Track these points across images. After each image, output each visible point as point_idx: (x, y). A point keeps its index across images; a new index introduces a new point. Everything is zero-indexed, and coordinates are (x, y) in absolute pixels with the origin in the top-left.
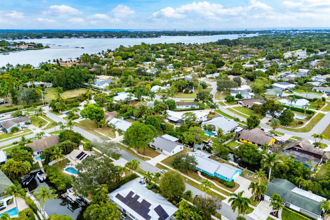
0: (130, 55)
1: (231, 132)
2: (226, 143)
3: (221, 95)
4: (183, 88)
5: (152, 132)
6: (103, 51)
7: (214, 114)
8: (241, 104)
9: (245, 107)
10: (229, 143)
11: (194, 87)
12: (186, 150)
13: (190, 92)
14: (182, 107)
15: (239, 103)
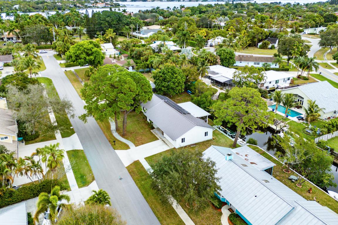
6: (175, 7)
11: (278, 41)
12: (219, 139)
13: (270, 46)
14: (248, 64)
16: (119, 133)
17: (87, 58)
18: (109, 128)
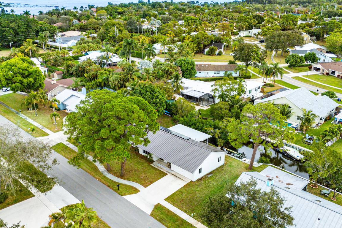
1: (326, 120)
3: (272, 58)
4: (205, 47)
7: (272, 86)
8: (318, 70)
9: (328, 74)
12: (231, 163)
13: (217, 52)
14: (208, 74)
15: (313, 68)
16: (114, 174)
17: (25, 81)
18: (96, 169)
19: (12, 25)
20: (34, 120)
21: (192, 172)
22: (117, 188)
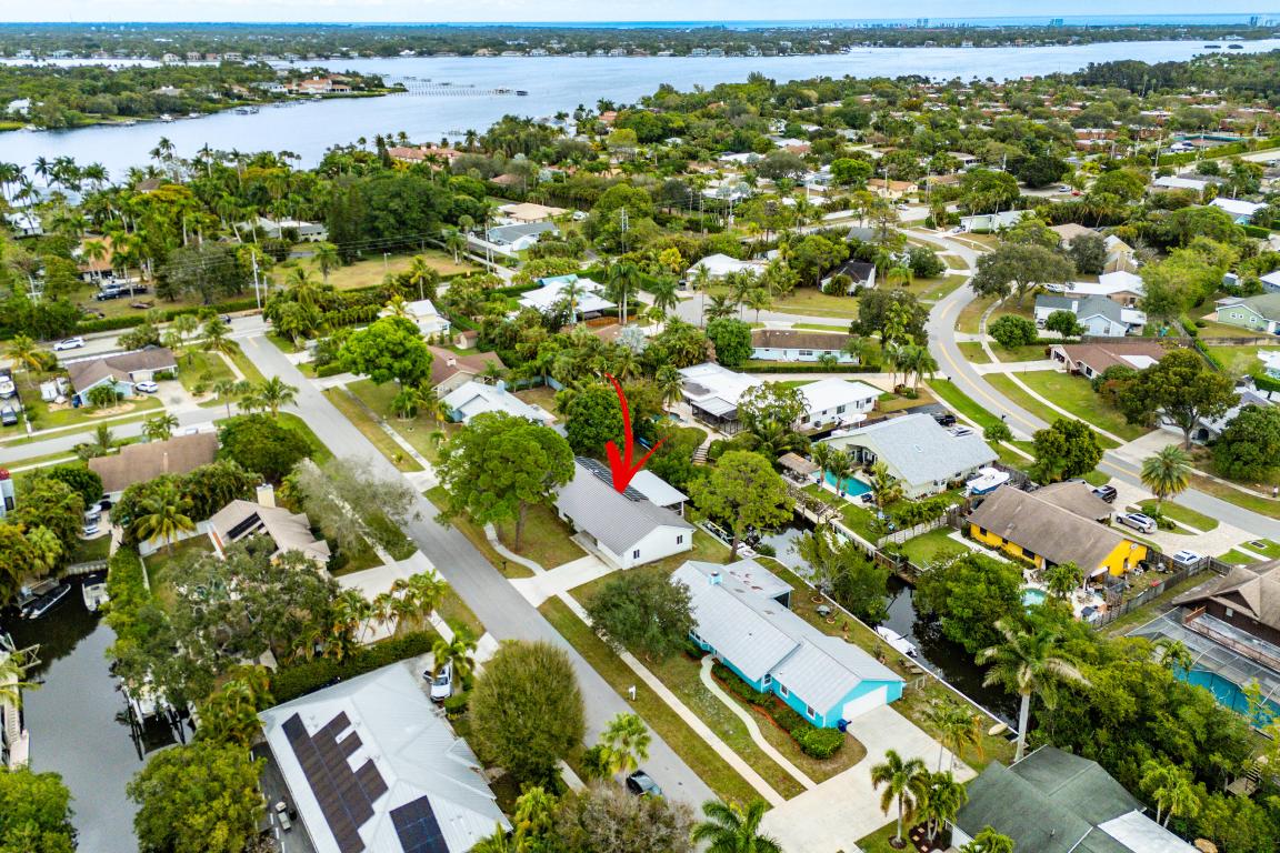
0: (675, 125)
1: (950, 487)
2: (901, 537)
3: (989, 312)
4: (825, 273)
5: (543, 458)
6: (581, 108)
7: (912, 395)
8: (1062, 359)
9: (1076, 372)
10: (916, 538)
11: (873, 271)
12: (706, 549)
14: (785, 353)
15: (1053, 354)
16: (507, 546)
17: (396, 365)
19: (393, 205)
20: (406, 438)
21: (619, 552)
22: (503, 566)
